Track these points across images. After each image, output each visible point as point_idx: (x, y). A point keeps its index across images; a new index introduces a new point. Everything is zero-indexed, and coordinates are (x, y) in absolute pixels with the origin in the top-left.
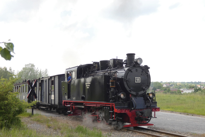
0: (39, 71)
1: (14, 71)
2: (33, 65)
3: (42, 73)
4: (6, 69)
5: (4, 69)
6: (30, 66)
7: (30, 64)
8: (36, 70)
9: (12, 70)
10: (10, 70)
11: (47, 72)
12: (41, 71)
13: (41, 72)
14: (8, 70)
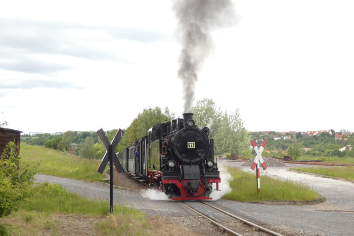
0: (224, 113)
1: (174, 114)
2: (211, 102)
3: (228, 117)
4: (159, 111)
5: (156, 111)
6: (206, 103)
7: (206, 100)
8: (216, 111)
9: (170, 113)
10: (167, 112)
11: (238, 116)
12: (226, 113)
13: (226, 115)
14: (163, 112)
